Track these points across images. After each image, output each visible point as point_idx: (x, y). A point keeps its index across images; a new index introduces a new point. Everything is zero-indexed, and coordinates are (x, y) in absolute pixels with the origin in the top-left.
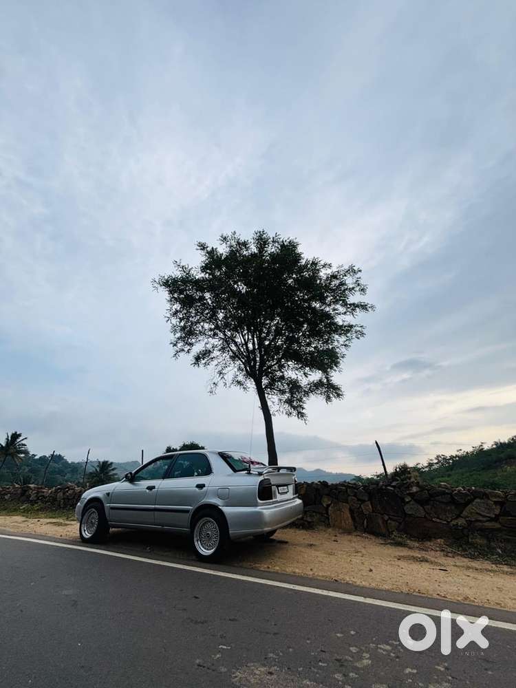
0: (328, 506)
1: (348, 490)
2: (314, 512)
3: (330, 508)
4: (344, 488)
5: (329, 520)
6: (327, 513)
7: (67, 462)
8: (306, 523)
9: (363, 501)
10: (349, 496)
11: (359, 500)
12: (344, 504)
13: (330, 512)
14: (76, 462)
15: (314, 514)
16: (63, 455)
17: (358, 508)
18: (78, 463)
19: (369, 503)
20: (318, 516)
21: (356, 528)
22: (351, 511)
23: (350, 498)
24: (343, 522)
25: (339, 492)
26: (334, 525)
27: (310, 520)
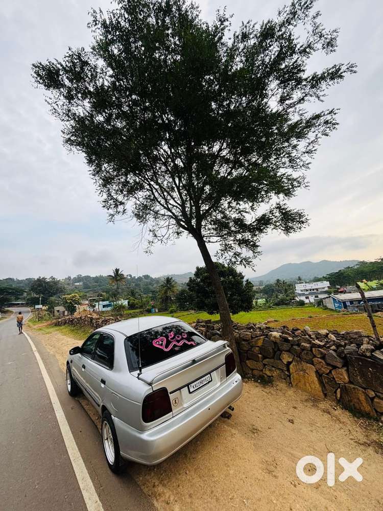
0: (289, 363)
1: (314, 349)
2: (273, 367)
3: (291, 366)
4: (308, 345)
5: (290, 378)
6: (288, 370)
7: (152, 278)
8: (266, 376)
9: (335, 367)
10: (315, 356)
11: (328, 364)
12: (308, 365)
13: (291, 370)
14: (157, 277)
15: (274, 369)
16: (149, 275)
17: (327, 374)
18: (158, 278)
19: (343, 371)
20: (278, 372)
21: (325, 395)
22: (319, 375)
23: (315, 360)
24: (307, 384)
25: (303, 350)
26: (296, 385)
27: (270, 375)
